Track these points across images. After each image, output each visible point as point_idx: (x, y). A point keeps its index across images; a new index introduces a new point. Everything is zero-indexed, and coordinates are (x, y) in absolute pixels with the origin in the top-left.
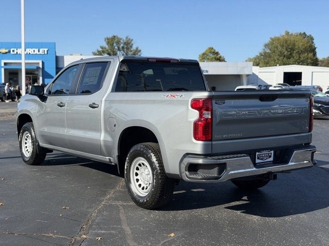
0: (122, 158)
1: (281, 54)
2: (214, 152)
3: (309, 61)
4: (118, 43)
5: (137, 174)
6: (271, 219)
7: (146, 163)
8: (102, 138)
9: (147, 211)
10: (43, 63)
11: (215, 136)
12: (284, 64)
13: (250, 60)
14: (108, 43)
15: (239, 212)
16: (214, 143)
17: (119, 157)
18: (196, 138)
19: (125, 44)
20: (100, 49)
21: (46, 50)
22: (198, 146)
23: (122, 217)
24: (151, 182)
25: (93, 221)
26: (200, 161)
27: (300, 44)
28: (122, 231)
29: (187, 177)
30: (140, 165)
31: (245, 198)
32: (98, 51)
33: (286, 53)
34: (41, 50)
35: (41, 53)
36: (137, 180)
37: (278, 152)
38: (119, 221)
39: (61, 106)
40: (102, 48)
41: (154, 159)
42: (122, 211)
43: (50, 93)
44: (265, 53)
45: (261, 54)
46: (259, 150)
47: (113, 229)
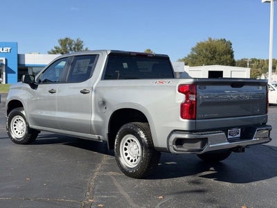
0: (112, 135)
1: (206, 56)
2: (197, 129)
3: (228, 61)
4: (70, 44)
5: (126, 149)
6: (241, 184)
7: (135, 139)
8: (92, 119)
9: (136, 180)
10: (6, 60)
11: (199, 116)
12: (208, 64)
13: (180, 60)
14: (61, 45)
15: (212, 180)
16: (197, 121)
17: (109, 134)
18: (182, 117)
19: (76, 45)
20: (54, 49)
21: (9, 49)
22: (184, 124)
23: (117, 184)
24: (140, 155)
25: (94, 188)
26: (186, 136)
27: (221, 48)
28: (121, 196)
29: (175, 150)
30: (129, 141)
31: (212, 169)
32: (53, 51)
33: (210, 55)
34: (5, 49)
35: (4, 51)
36: (126, 154)
37: (244, 130)
38: (115, 188)
39: (52, 93)
40: (56, 48)
41: (143, 136)
42: (115, 180)
43: (40, 82)
44: (193, 55)
45: (189, 56)
46: (231, 128)
47: (113, 194)
